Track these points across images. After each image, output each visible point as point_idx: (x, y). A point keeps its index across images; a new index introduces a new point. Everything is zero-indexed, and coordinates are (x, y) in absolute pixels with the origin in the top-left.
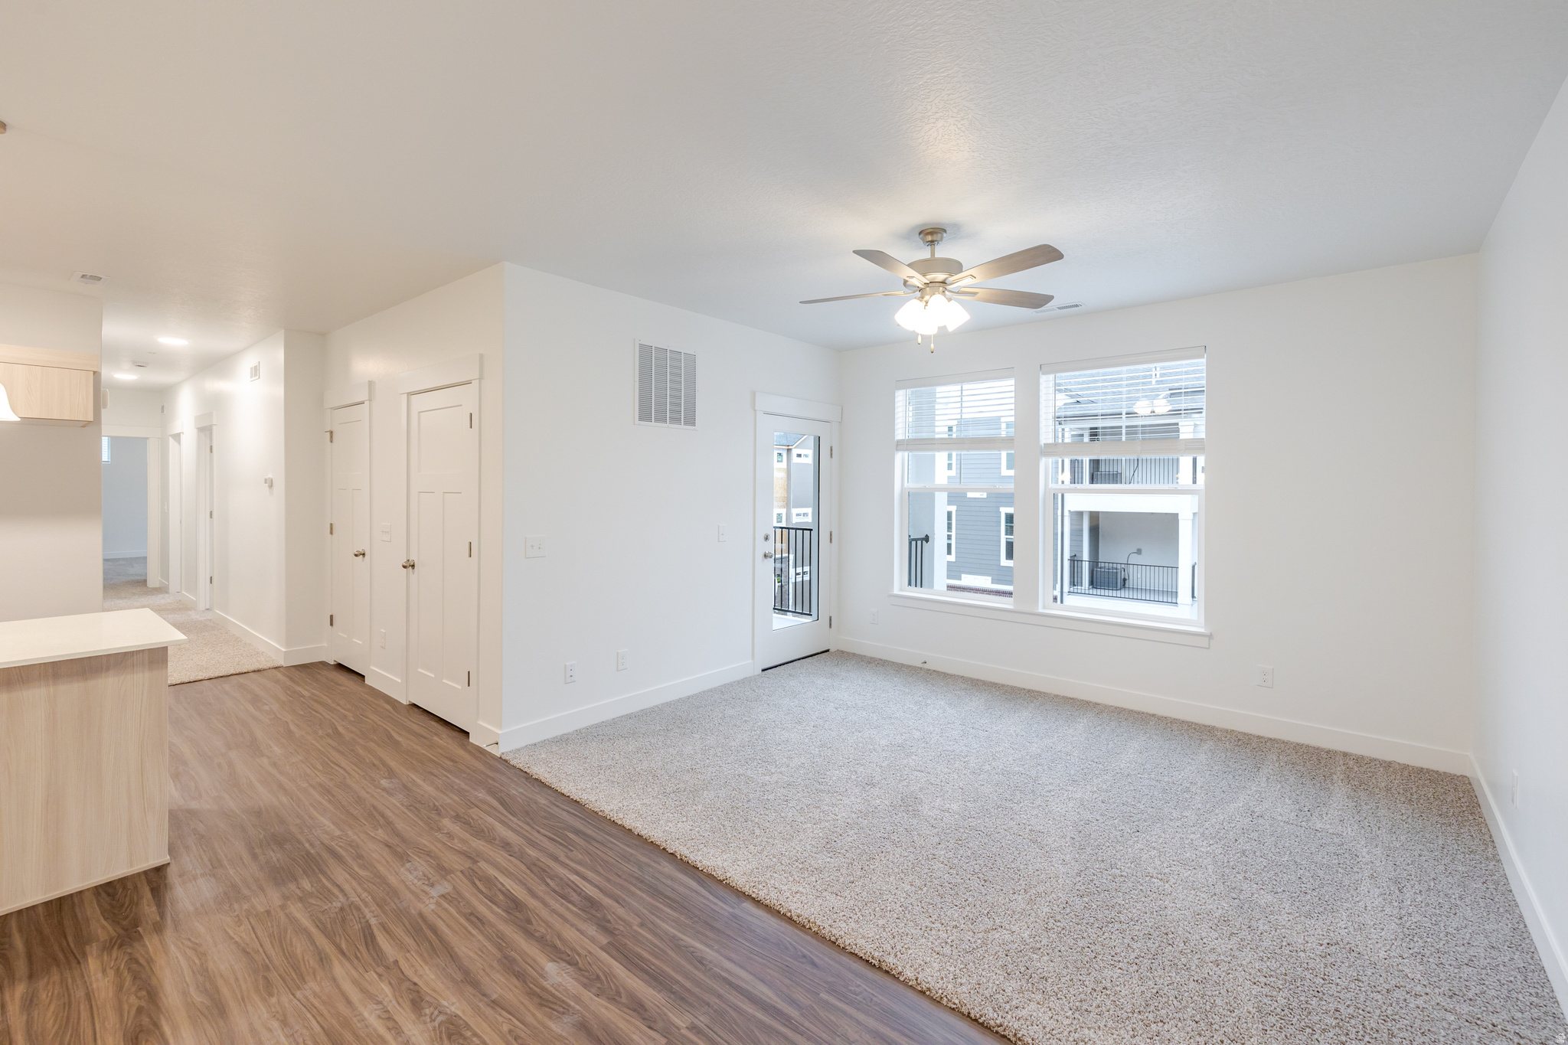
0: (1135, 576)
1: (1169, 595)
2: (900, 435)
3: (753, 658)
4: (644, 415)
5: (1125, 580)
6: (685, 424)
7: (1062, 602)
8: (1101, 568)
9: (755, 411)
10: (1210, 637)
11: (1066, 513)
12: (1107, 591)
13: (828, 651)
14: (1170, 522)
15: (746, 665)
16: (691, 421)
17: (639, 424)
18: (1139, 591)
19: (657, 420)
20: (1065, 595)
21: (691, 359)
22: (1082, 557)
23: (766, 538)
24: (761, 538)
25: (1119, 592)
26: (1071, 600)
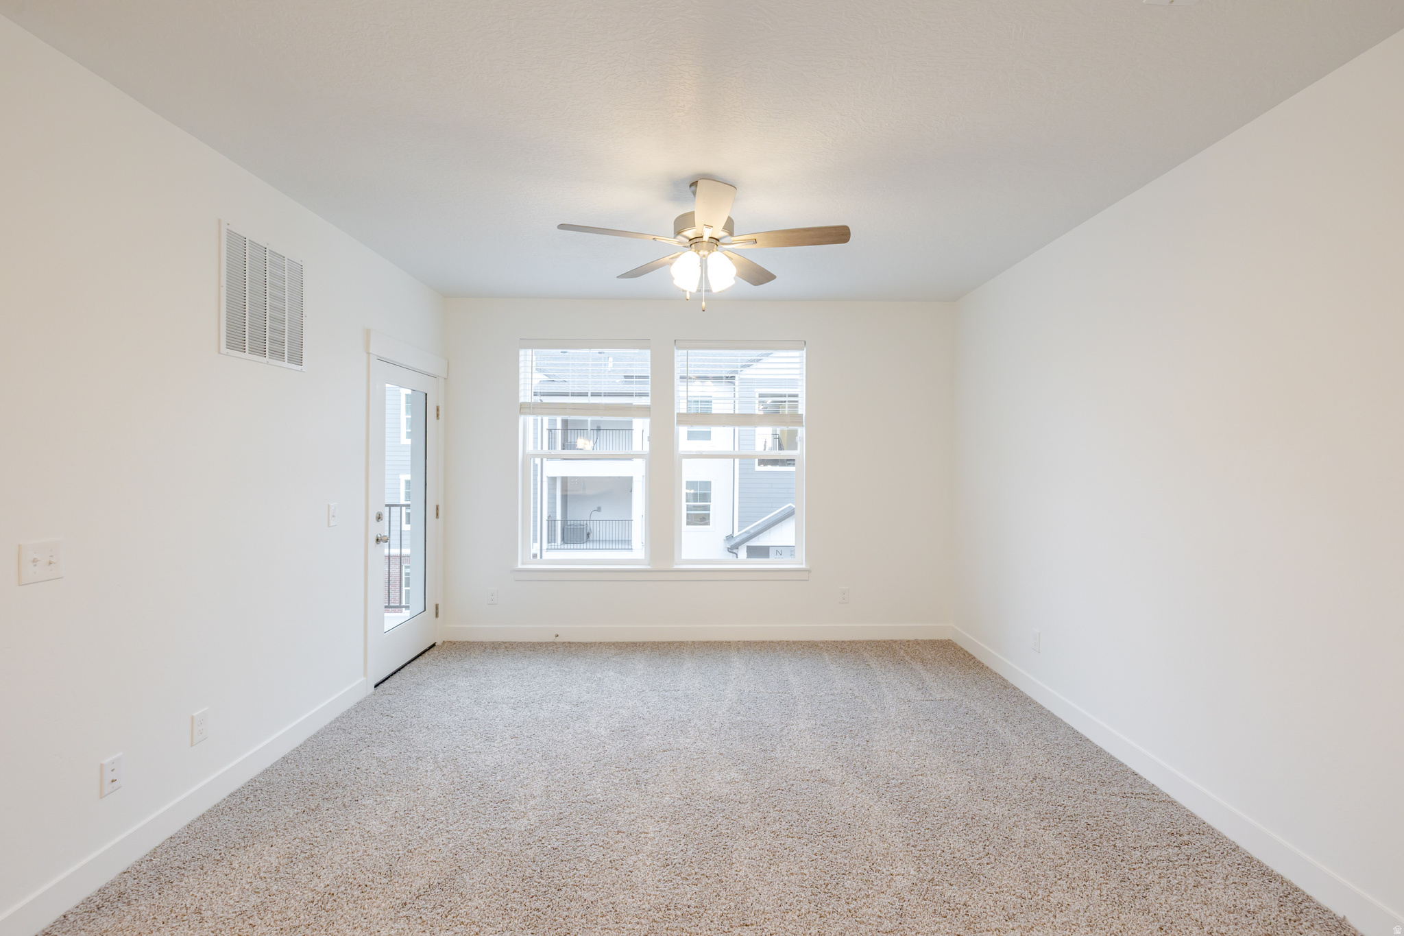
0: (598, 530)
1: (626, 543)
2: (525, 396)
3: (365, 674)
4: (236, 342)
5: (588, 534)
6: (290, 361)
7: (541, 557)
8: (570, 525)
9: (368, 353)
10: (808, 571)
11: (545, 479)
12: (575, 545)
13: (434, 645)
14: (627, 483)
15: (357, 686)
16: (297, 358)
17: (227, 354)
18: (598, 542)
19: (252, 351)
20: (544, 552)
21: (299, 270)
22: (556, 517)
23: (379, 518)
24: (373, 517)
25: (585, 544)
26: (548, 555)
